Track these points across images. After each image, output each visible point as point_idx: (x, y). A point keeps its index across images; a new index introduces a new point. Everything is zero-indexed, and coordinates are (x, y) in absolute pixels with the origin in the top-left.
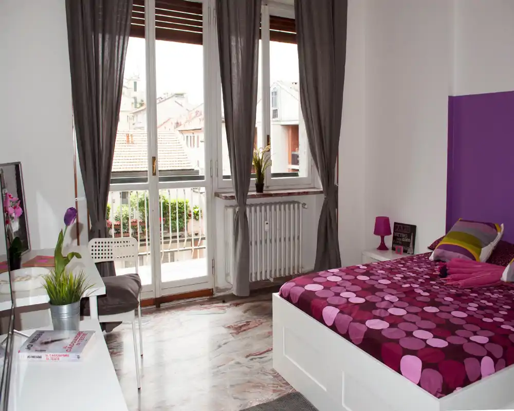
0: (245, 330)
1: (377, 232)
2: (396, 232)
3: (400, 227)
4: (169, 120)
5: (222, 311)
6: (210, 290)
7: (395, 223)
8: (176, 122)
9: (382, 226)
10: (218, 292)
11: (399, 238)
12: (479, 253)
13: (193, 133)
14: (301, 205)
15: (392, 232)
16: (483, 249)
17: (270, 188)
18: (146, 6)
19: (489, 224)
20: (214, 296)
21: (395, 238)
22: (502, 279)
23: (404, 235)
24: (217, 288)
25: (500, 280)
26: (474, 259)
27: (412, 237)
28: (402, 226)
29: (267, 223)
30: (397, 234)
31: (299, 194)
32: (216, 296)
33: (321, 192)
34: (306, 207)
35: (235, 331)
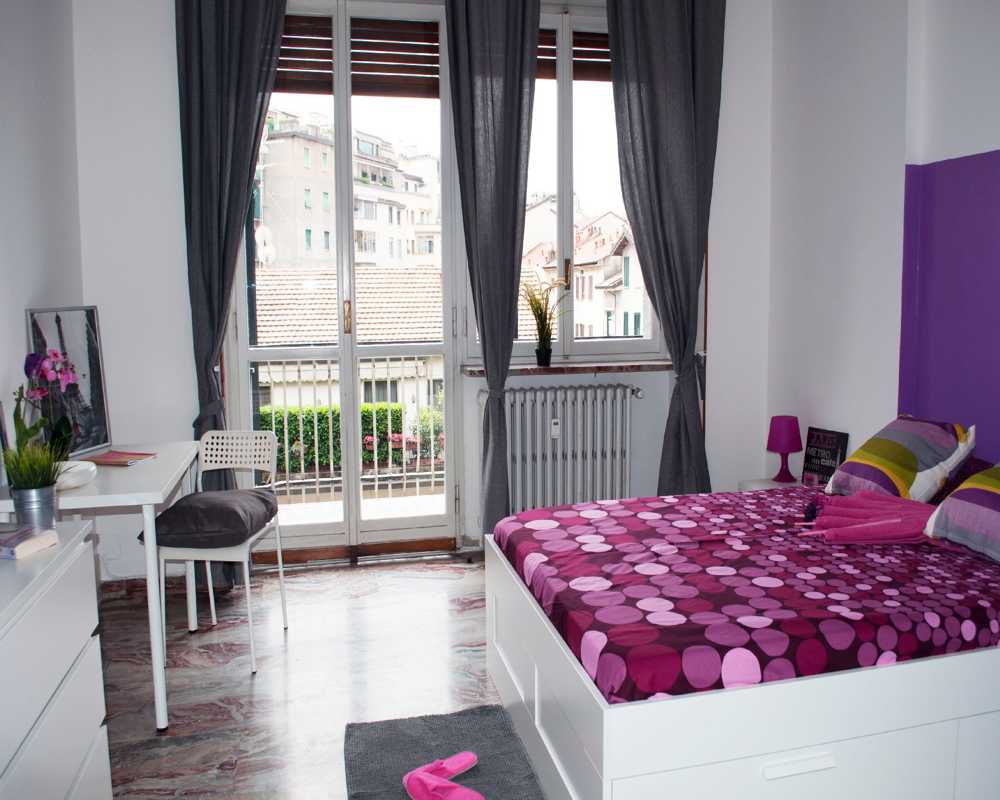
0: (476, 607)
1: (772, 446)
2: (811, 447)
3: (818, 436)
4: (539, 245)
5: (456, 575)
6: (451, 539)
7: (811, 429)
8: (550, 249)
9: (783, 434)
10: (467, 545)
11: (816, 458)
12: (909, 483)
13: (582, 271)
14: (628, 390)
15: (804, 445)
16: (919, 474)
17: (571, 359)
18: (335, 38)
19: (943, 426)
20: (458, 552)
21: (808, 458)
22: (924, 532)
23: (824, 453)
24: (464, 538)
25: (922, 533)
26: (897, 494)
27: (839, 455)
28: (821, 435)
29: (556, 424)
30: (813, 451)
31: (621, 369)
32: (461, 552)
33: (668, 368)
34: (639, 394)
35: (459, 608)
